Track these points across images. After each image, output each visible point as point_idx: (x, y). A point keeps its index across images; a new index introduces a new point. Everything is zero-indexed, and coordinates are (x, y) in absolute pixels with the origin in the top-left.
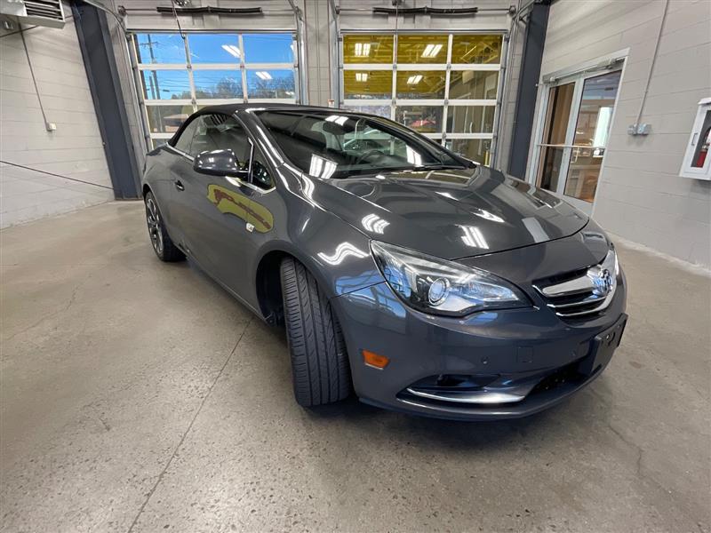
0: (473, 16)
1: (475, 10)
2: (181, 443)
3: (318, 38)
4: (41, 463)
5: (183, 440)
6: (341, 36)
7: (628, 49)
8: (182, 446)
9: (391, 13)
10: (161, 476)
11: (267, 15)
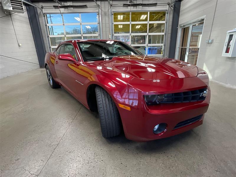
0: (156, 6)
1: (156, 4)
2: (63, 136)
3: (105, 14)
4: (23, 141)
5: (64, 135)
6: (113, 13)
7: (205, 15)
8: (64, 137)
9: (129, 5)
10: (58, 144)
11: (89, 7)
